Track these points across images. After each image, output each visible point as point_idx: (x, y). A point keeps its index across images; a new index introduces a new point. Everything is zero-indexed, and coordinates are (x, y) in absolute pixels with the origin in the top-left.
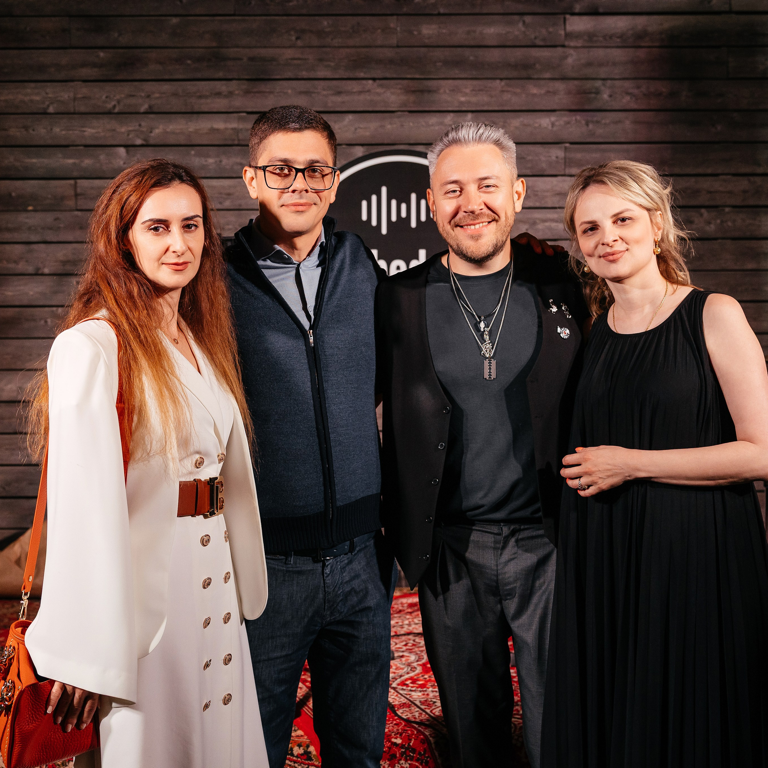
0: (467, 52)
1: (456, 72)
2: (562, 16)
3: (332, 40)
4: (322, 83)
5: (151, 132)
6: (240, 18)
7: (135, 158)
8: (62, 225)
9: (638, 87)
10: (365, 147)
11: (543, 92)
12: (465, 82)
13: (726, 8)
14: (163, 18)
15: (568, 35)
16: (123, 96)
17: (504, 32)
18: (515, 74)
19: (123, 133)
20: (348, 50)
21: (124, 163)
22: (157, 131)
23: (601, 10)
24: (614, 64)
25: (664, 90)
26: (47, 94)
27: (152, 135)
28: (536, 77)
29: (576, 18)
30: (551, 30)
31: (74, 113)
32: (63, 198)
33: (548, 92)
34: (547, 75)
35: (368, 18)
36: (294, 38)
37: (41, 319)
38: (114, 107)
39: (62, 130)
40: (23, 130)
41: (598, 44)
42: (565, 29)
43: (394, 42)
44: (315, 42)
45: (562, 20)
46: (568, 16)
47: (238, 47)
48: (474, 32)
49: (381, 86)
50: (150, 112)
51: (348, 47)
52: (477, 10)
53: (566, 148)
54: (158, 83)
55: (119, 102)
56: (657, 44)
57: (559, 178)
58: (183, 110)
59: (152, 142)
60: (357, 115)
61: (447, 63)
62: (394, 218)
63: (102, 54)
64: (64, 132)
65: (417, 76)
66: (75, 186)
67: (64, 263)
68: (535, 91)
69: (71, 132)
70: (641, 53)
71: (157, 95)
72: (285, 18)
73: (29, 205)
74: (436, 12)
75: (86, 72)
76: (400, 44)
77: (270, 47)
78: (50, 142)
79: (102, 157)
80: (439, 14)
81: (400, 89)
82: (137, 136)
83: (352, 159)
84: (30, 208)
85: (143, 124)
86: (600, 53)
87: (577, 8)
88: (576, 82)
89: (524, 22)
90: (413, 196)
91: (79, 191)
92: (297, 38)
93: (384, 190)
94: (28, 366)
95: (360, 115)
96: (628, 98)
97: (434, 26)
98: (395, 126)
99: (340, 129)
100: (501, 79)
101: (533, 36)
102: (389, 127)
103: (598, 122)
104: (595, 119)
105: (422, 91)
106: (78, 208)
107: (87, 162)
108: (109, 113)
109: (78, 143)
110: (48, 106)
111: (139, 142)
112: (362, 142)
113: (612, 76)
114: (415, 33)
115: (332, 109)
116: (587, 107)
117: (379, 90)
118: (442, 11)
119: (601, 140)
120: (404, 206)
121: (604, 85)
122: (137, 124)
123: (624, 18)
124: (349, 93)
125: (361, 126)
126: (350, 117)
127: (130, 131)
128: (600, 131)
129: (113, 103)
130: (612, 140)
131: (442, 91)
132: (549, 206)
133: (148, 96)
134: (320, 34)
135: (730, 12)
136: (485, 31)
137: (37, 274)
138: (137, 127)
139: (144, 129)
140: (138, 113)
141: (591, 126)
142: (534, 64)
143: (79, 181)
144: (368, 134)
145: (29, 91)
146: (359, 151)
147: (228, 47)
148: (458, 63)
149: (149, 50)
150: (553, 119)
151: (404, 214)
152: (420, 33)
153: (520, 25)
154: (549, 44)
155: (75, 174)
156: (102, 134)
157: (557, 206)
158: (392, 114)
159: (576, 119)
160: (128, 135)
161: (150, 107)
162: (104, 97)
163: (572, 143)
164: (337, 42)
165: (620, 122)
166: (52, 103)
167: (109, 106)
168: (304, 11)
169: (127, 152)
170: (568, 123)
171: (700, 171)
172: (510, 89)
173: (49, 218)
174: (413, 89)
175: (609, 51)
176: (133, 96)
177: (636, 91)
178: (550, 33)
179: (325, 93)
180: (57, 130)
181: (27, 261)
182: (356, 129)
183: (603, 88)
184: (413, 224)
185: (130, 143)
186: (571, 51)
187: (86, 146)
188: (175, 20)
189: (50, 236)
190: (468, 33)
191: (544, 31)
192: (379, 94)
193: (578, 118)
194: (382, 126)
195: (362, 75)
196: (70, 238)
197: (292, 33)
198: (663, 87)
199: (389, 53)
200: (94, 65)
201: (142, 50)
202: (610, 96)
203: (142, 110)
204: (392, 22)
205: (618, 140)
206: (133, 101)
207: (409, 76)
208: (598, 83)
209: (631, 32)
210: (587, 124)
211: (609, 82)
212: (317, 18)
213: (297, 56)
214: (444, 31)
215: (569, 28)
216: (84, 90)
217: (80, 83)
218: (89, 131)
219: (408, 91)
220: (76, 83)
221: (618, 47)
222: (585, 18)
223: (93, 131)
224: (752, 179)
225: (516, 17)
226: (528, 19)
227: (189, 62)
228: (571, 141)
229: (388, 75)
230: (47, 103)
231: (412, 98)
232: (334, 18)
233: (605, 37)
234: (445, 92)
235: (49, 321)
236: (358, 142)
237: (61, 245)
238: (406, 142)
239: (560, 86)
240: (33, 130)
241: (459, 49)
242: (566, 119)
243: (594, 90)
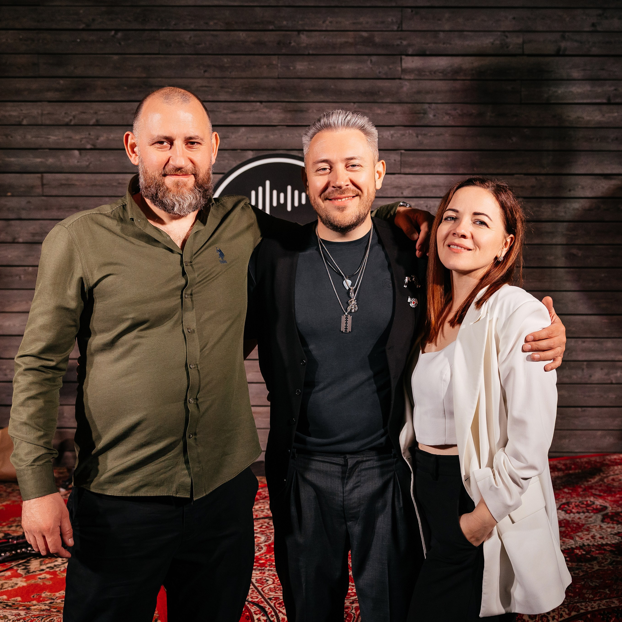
0: (329, 82)
1: (321, 97)
2: (400, 57)
3: (230, 73)
4: (223, 104)
5: (98, 139)
6: (162, 56)
7: (86, 158)
8: (32, 207)
9: (455, 109)
10: (254, 152)
11: (385, 112)
12: (328, 104)
13: (520, 51)
14: (107, 56)
15: (404, 71)
16: (77, 113)
17: (357, 68)
18: (364, 99)
19: (78, 140)
20: (242, 80)
21: (78, 162)
22: (102, 139)
23: (428, 53)
24: (438, 92)
25: (474, 111)
26: (22, 110)
27: (98, 141)
28: (380, 101)
29: (410, 58)
30: (391, 66)
31: (41, 125)
32: (32, 187)
33: (389, 112)
34: (388, 100)
35: (256, 57)
36: (202, 72)
37: (17, 275)
38: (71, 120)
39: (32, 137)
40: (4, 137)
41: (426, 78)
42: (401, 66)
43: (276, 74)
44: (218, 74)
45: (400, 59)
46: (403, 57)
47: (162, 77)
48: (335, 67)
49: (266, 107)
50: (97, 124)
51: (242, 78)
52: (337, 52)
53: (401, 154)
54: (103, 103)
55: (74, 117)
56: (469, 78)
57: (397, 176)
58: (121, 123)
59: (98, 146)
60: (248, 128)
61: (314, 90)
62: (275, 204)
63: (62, 82)
64: (34, 139)
65: (293, 100)
66: (42, 178)
67: (34, 235)
68: (379, 111)
69: (39, 139)
70: (458, 85)
71: (102, 112)
72: (196, 56)
73: (8, 192)
74: (307, 53)
75: (50, 95)
76: (280, 76)
77: (185, 78)
78: (24, 146)
79: (62, 157)
80: (309, 55)
81: (280, 109)
82: (88, 142)
83: (244, 160)
84: (9, 194)
85: (92, 133)
86: (427, 85)
87: (410, 51)
88: (409, 105)
89: (371, 61)
90: (289, 188)
91: (45, 182)
92: (205, 71)
93: (268, 183)
94: (7, 309)
95: (251, 128)
96: (447, 117)
97: (305, 63)
98: (276, 136)
99: (236, 138)
100: (354, 103)
101: (377, 72)
102: (272, 137)
103: (425, 135)
104: (423, 132)
105: (296, 111)
106: (44, 194)
107: (51, 161)
108: (67, 125)
109: (44, 146)
110: (23, 119)
111: (89, 146)
112: (252, 148)
113: (436, 101)
114: (292, 68)
115: (229, 124)
116: (417, 124)
117: (265, 110)
118: (311, 52)
119: (427, 148)
120: (282, 195)
121: (429, 107)
122: (87, 133)
123: (445, 58)
124: (242, 111)
125: (252, 136)
126: (243, 129)
127: (83, 138)
128: (426, 141)
129: (71, 118)
130: (435, 148)
131: (310, 111)
132: (389, 196)
133: (96, 113)
134: (222, 68)
135: (523, 55)
136: (342, 68)
137: (14, 242)
138: (87, 136)
139: (93, 137)
140: (88, 125)
141: (420, 137)
142: (379, 92)
143: (45, 175)
144: (256, 142)
145: (8, 108)
146: (250, 155)
147: (154, 78)
148: (321, 91)
149: (96, 79)
150: (392, 132)
151: (282, 201)
152: (295, 68)
153: (369, 62)
154: (389, 77)
155: (42, 170)
156: (62, 140)
157: (395, 196)
158: (274, 128)
159: (409, 132)
160: (81, 141)
161: (97, 121)
162: (63, 114)
163: (406, 150)
164: (234, 74)
165: (441, 134)
166: (25, 117)
167: (67, 120)
168: (210, 52)
169: (80, 154)
170: (403, 135)
171: (500, 171)
172: (361, 110)
173: (23, 201)
174: (289, 109)
175: (433, 82)
176: (84, 113)
177: (453, 112)
178: (390, 69)
179: (225, 111)
180: (29, 137)
181: (7, 233)
182: (247, 138)
183: (429, 110)
184: (289, 208)
185: (82, 147)
186: (406, 83)
187: (50, 149)
188: (116, 57)
189: (24, 215)
190: (331, 68)
191: (386, 68)
192: (265, 113)
193: (411, 131)
194: (267, 136)
195: (252, 99)
196: (38, 216)
197: (201, 67)
198: (473, 109)
199: (272, 83)
200: (57, 90)
201: (90, 79)
202: (434, 116)
203: (92, 122)
204: (275, 60)
205: (440, 148)
206: (84, 116)
207: (287, 100)
208: (426, 106)
209: (449, 69)
210: (417, 137)
211: (433, 106)
212: (219, 56)
213: (204, 84)
214: (312, 67)
215: (404, 65)
216: (48, 108)
217: (46, 103)
218: (52, 138)
219: (286, 111)
220: (44, 103)
221: (440, 80)
222: (416, 58)
223: (56, 138)
224: (538, 177)
225: (366, 57)
226: (374, 58)
227: (125, 88)
228: (405, 148)
229: (271, 99)
230: (22, 117)
231: (289, 116)
232: (231, 56)
233: (430, 72)
234: (313, 111)
235: (22, 276)
236: (250, 148)
237: (31, 222)
238: (284, 148)
239: (397, 108)
240: (12, 137)
241: (323, 80)
242: (402, 132)
243: (422, 111)
